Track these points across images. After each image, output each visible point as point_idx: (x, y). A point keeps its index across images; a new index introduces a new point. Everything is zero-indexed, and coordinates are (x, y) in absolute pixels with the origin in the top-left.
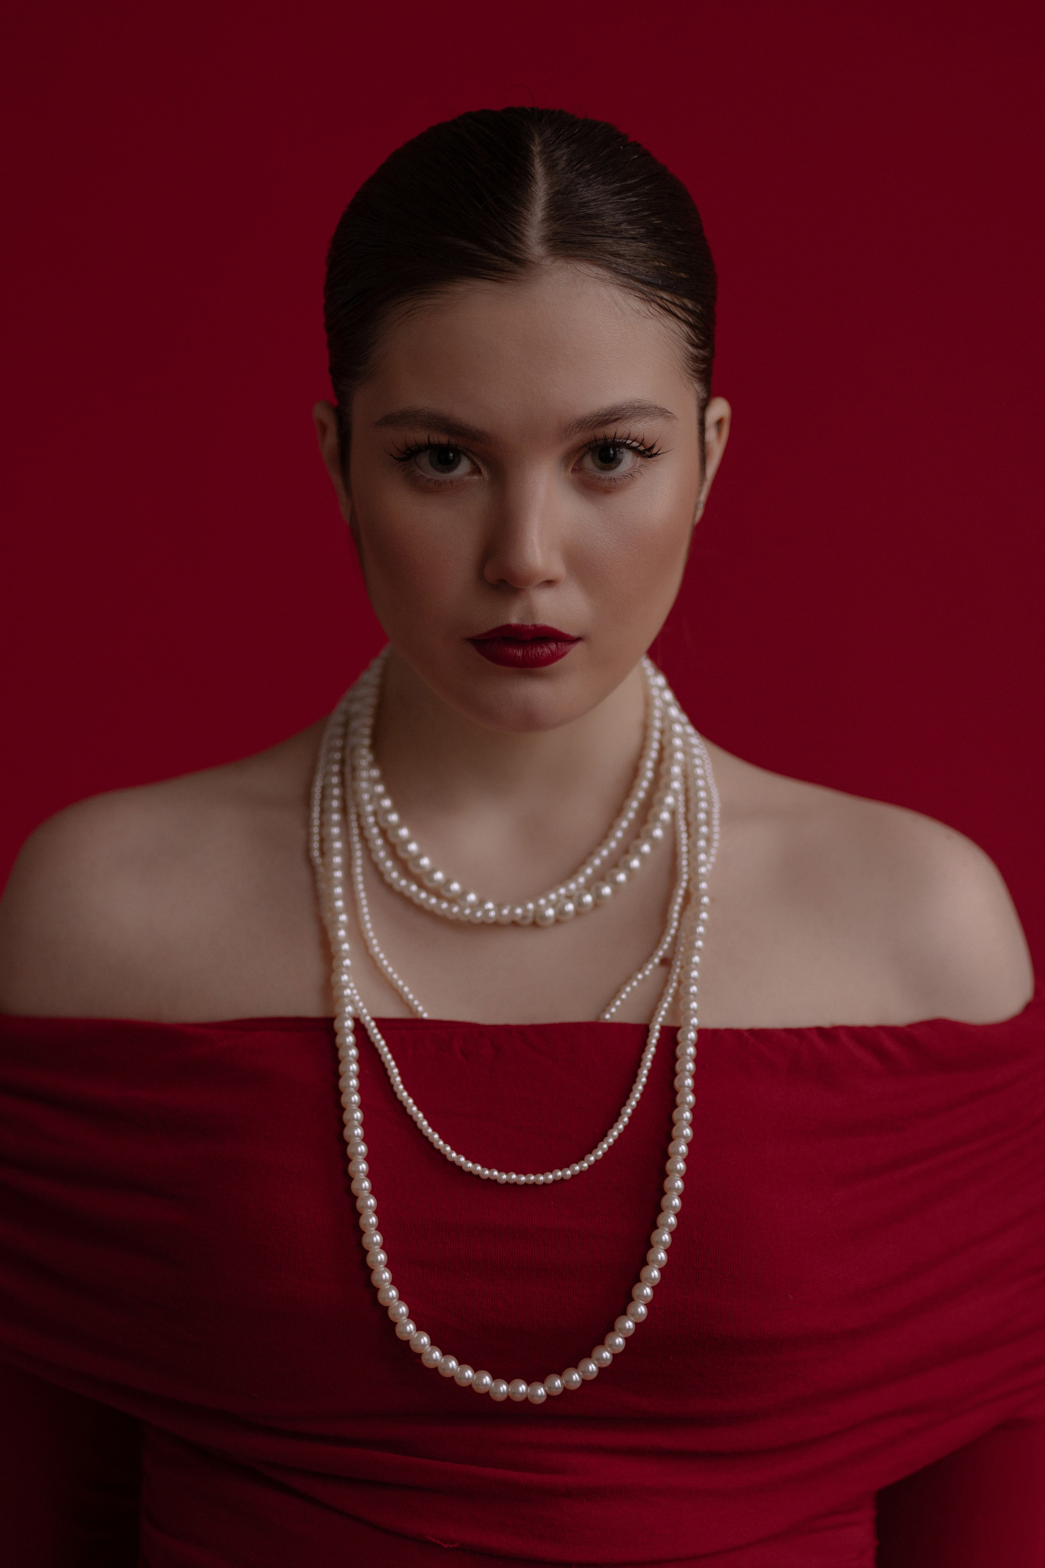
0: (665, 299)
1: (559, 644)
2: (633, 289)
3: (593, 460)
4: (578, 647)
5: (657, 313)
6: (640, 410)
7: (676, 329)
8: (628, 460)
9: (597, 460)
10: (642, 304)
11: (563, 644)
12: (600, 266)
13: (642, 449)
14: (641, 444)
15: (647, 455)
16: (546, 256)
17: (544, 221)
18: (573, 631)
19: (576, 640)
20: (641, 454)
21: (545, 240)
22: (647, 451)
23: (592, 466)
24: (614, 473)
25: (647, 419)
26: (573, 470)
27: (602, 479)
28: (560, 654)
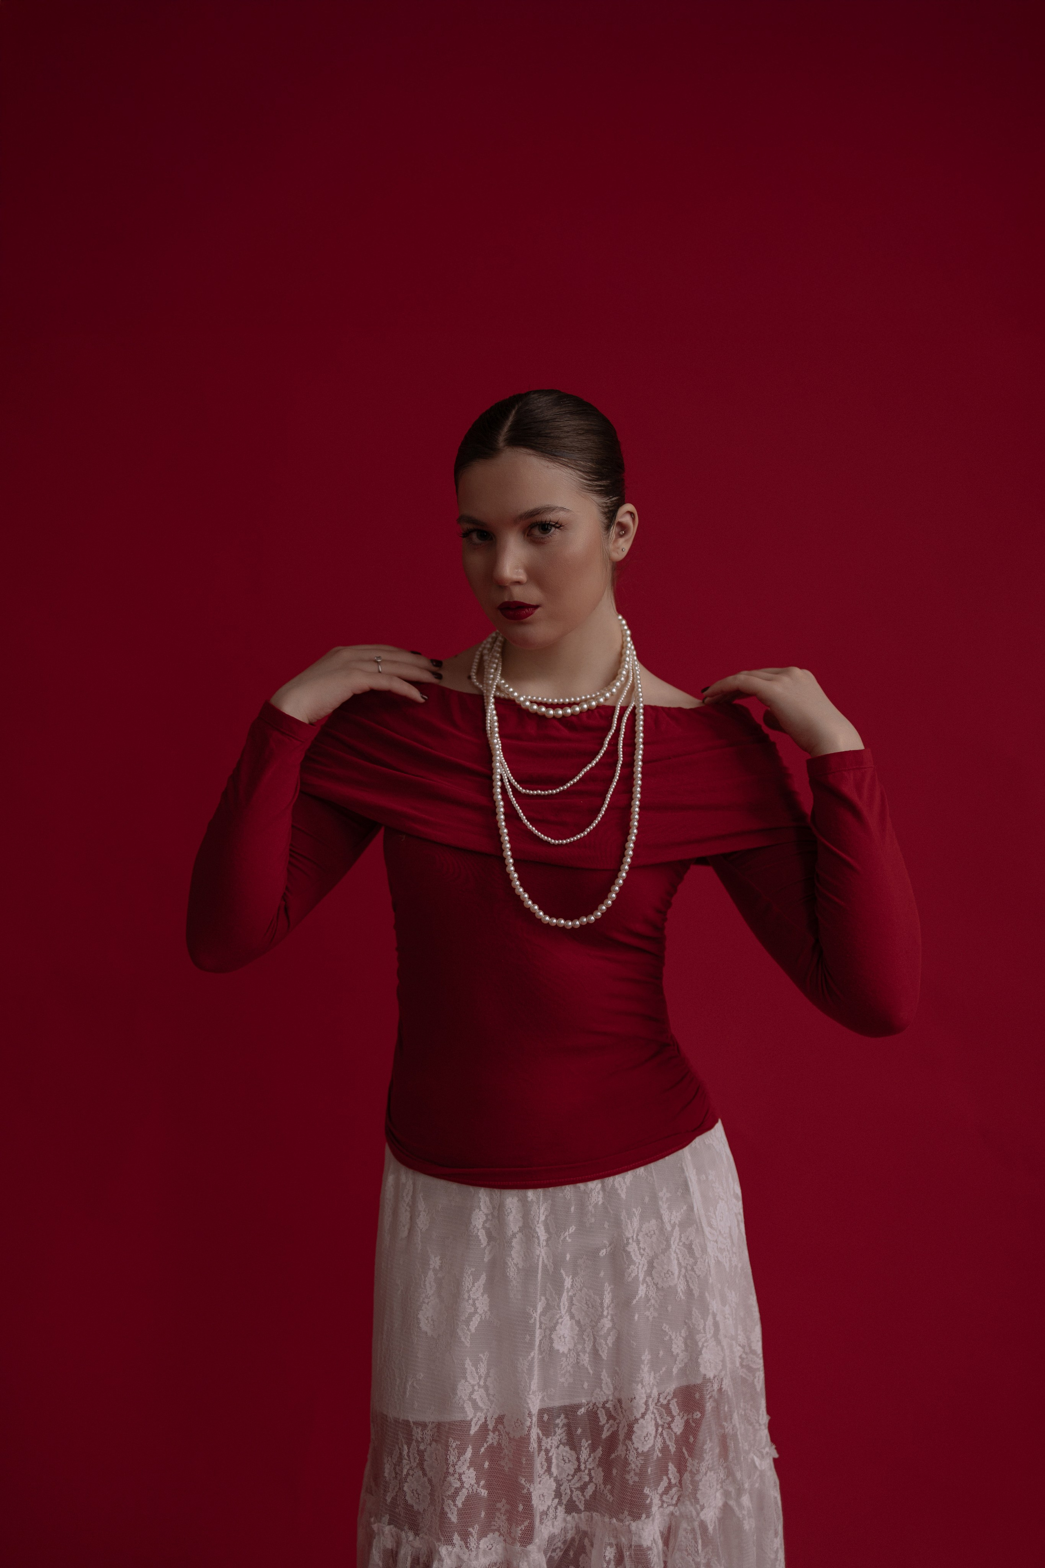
1: (530, 609)
2: (544, 456)
3: (539, 530)
4: (539, 610)
6: (550, 509)
7: (573, 473)
8: (553, 529)
9: (541, 530)
12: (527, 448)
13: (558, 525)
14: (557, 523)
15: (561, 528)
16: (504, 446)
17: (507, 432)
18: (533, 603)
19: (536, 607)
20: (558, 528)
21: (506, 440)
22: (561, 526)
23: (537, 532)
24: (547, 535)
25: (553, 512)
26: (528, 535)
27: (542, 538)
28: (530, 613)
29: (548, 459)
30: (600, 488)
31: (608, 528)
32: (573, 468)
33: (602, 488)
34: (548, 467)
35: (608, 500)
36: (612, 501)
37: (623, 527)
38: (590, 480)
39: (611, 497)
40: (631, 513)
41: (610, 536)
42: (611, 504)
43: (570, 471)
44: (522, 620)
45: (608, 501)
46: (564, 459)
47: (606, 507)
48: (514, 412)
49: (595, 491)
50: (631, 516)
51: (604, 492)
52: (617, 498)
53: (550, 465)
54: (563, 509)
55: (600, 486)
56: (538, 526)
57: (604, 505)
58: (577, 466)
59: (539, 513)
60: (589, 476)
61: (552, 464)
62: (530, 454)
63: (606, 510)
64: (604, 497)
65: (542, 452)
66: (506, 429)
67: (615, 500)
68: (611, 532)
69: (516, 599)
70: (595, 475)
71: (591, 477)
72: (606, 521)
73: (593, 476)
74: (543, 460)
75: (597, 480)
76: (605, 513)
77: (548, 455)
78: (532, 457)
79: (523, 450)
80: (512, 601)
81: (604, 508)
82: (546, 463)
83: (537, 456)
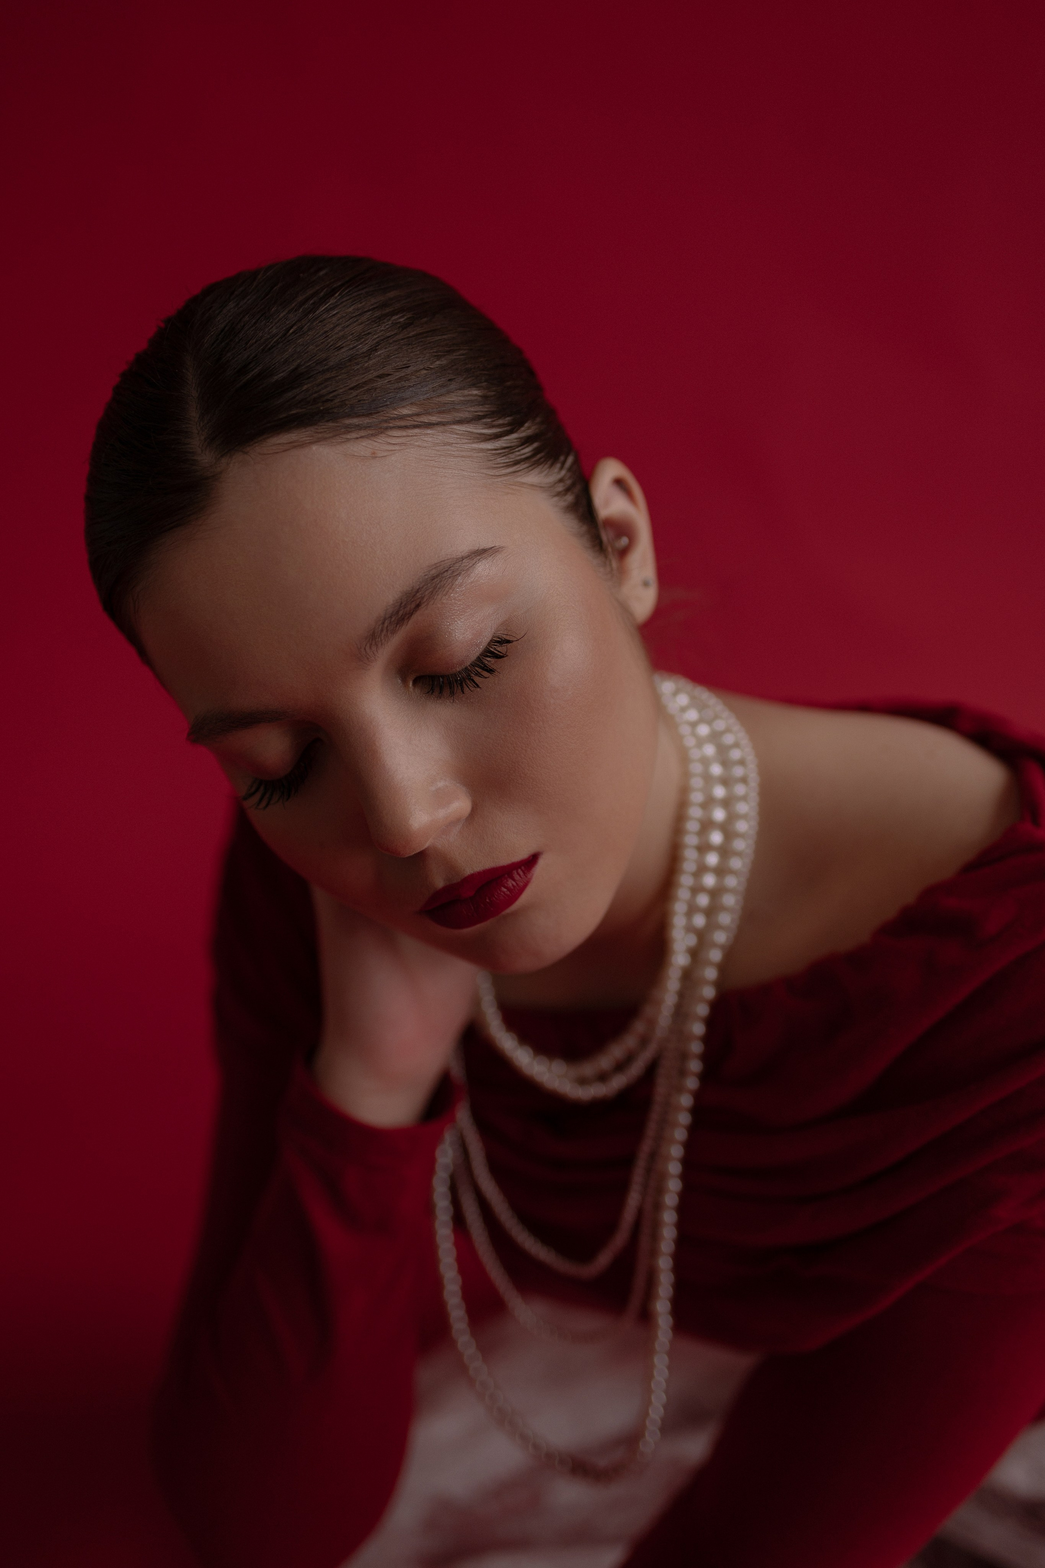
1: (514, 876)
4: (540, 862)
5: (404, 439)
6: (445, 574)
7: (447, 437)
12: (288, 431)
18: (522, 854)
19: (532, 861)
21: (210, 440)
25: (460, 578)
26: (416, 682)
28: (521, 884)
29: (361, 434)
30: (528, 448)
32: (439, 424)
33: (535, 445)
34: (374, 456)
35: (562, 468)
36: (570, 471)
37: (620, 527)
38: (497, 437)
39: (562, 457)
40: (621, 483)
41: (612, 564)
42: (570, 476)
43: (437, 436)
44: (504, 913)
45: (563, 472)
46: (406, 411)
47: (567, 490)
49: (525, 459)
50: (625, 491)
51: (540, 454)
52: (572, 452)
53: (379, 444)
54: (478, 555)
55: (525, 442)
57: (561, 488)
58: (448, 411)
59: (418, 605)
60: (491, 427)
61: (382, 439)
62: (304, 445)
63: (570, 498)
64: (552, 465)
65: (333, 420)
67: (573, 465)
70: (504, 416)
71: (499, 426)
72: (584, 528)
73: (501, 422)
74: (348, 440)
75: (514, 427)
76: (573, 508)
77: (355, 421)
78: (314, 448)
79: (278, 442)
80: (459, 880)
81: (565, 494)
82: (362, 447)
83: (325, 439)
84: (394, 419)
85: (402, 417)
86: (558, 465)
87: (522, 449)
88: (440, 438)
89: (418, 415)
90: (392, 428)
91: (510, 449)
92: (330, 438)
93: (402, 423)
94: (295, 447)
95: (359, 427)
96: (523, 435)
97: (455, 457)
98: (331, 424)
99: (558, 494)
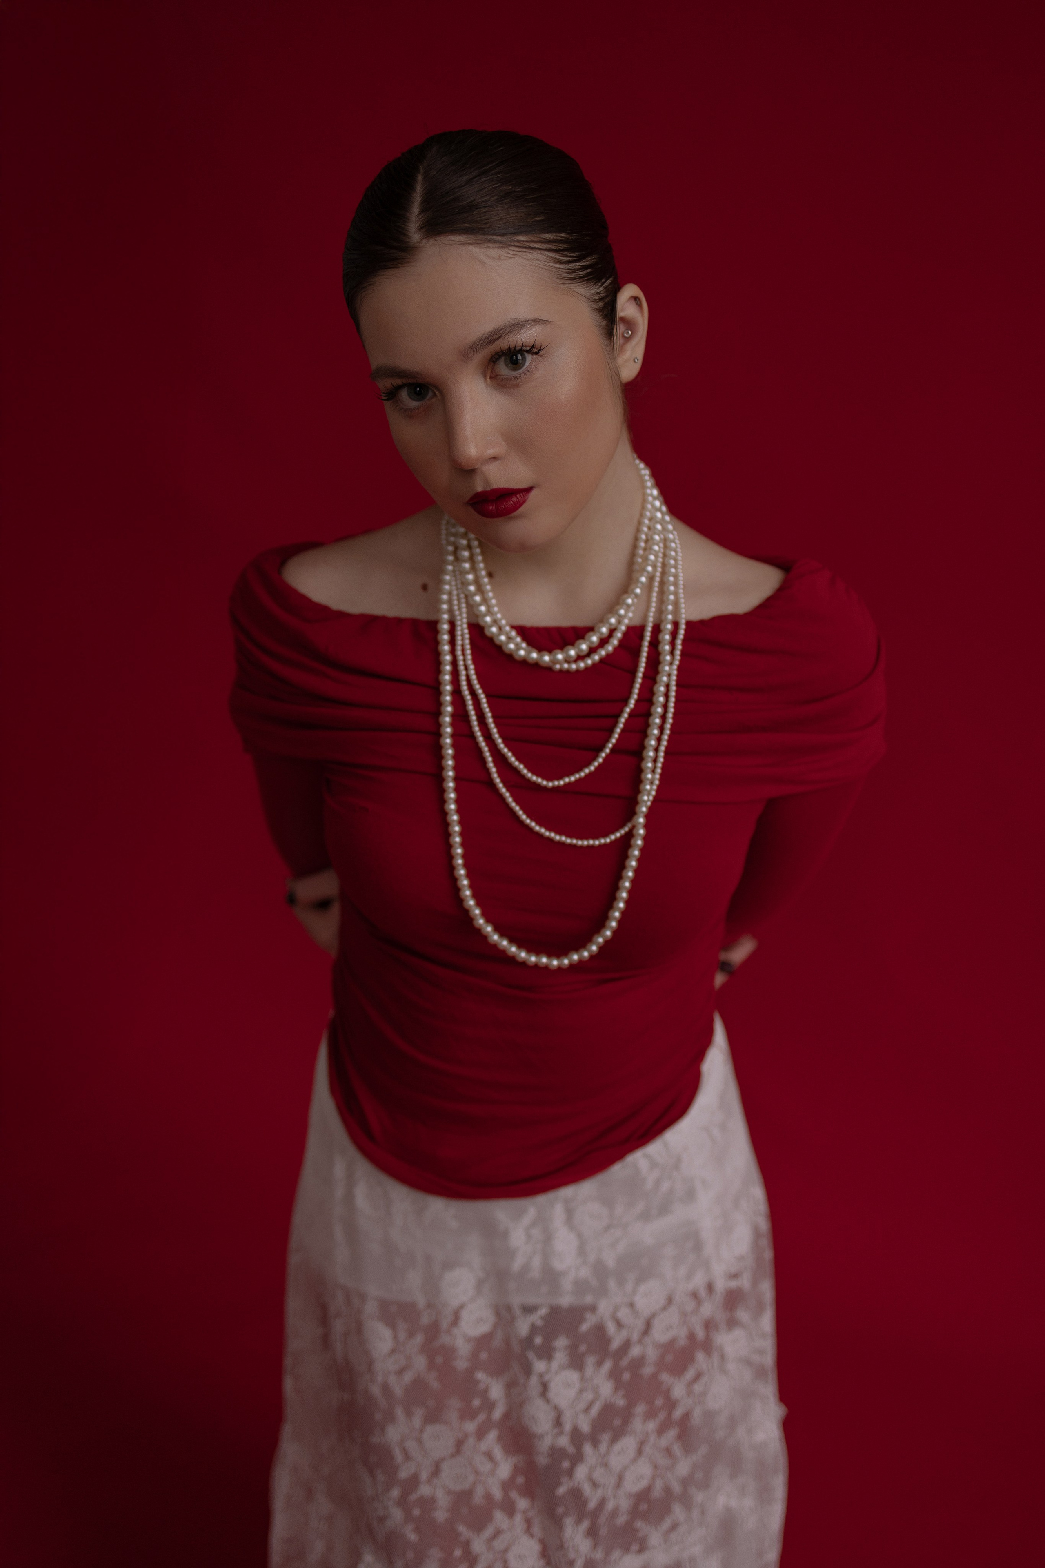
0: (524, 241)
1: (518, 496)
2: (490, 241)
3: (506, 365)
4: (534, 492)
5: (517, 253)
6: (517, 326)
7: (540, 257)
8: (529, 358)
9: (509, 364)
10: (500, 251)
11: (521, 494)
12: (460, 234)
13: (535, 350)
14: (533, 347)
15: (542, 353)
16: (422, 240)
17: (419, 215)
18: (523, 485)
19: (529, 490)
20: (537, 353)
21: (421, 228)
22: (540, 350)
23: (503, 369)
24: (521, 371)
25: (524, 330)
26: (491, 378)
27: (516, 378)
28: (521, 502)
29: (496, 245)
30: (585, 272)
31: (609, 334)
32: (538, 249)
33: (587, 271)
34: (499, 258)
35: (601, 286)
36: (605, 288)
37: (629, 324)
38: (567, 263)
39: (603, 280)
40: (636, 299)
41: (615, 345)
42: (605, 292)
43: (535, 255)
44: (510, 515)
45: (601, 289)
46: (522, 238)
47: (601, 299)
48: (420, 178)
49: (580, 278)
50: (637, 304)
51: (594, 275)
52: (611, 279)
53: (503, 252)
54: (537, 321)
55: (584, 268)
56: (502, 359)
57: (597, 298)
58: (544, 243)
59: (500, 337)
60: (566, 256)
61: (506, 250)
62: (465, 244)
63: (601, 304)
64: (593, 284)
65: (484, 234)
66: (415, 209)
67: (609, 285)
68: (615, 338)
69: (495, 486)
70: (575, 252)
71: (570, 257)
72: (604, 323)
73: (572, 255)
74: (488, 247)
75: (579, 259)
76: (600, 310)
77: (495, 238)
78: (470, 247)
79: (453, 239)
80: (489, 490)
81: (598, 302)
82: (494, 252)
83: (477, 243)
84: (515, 241)
85: (519, 241)
86: (600, 284)
87: (580, 272)
88: (536, 256)
89: (528, 241)
90: (512, 246)
91: (574, 270)
92: (479, 243)
93: (519, 244)
94: (461, 244)
95: (495, 241)
96: (584, 264)
97: (540, 267)
98: (482, 236)
99: (595, 301)
